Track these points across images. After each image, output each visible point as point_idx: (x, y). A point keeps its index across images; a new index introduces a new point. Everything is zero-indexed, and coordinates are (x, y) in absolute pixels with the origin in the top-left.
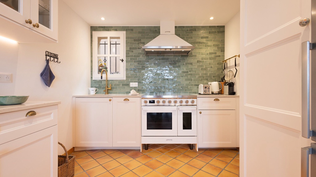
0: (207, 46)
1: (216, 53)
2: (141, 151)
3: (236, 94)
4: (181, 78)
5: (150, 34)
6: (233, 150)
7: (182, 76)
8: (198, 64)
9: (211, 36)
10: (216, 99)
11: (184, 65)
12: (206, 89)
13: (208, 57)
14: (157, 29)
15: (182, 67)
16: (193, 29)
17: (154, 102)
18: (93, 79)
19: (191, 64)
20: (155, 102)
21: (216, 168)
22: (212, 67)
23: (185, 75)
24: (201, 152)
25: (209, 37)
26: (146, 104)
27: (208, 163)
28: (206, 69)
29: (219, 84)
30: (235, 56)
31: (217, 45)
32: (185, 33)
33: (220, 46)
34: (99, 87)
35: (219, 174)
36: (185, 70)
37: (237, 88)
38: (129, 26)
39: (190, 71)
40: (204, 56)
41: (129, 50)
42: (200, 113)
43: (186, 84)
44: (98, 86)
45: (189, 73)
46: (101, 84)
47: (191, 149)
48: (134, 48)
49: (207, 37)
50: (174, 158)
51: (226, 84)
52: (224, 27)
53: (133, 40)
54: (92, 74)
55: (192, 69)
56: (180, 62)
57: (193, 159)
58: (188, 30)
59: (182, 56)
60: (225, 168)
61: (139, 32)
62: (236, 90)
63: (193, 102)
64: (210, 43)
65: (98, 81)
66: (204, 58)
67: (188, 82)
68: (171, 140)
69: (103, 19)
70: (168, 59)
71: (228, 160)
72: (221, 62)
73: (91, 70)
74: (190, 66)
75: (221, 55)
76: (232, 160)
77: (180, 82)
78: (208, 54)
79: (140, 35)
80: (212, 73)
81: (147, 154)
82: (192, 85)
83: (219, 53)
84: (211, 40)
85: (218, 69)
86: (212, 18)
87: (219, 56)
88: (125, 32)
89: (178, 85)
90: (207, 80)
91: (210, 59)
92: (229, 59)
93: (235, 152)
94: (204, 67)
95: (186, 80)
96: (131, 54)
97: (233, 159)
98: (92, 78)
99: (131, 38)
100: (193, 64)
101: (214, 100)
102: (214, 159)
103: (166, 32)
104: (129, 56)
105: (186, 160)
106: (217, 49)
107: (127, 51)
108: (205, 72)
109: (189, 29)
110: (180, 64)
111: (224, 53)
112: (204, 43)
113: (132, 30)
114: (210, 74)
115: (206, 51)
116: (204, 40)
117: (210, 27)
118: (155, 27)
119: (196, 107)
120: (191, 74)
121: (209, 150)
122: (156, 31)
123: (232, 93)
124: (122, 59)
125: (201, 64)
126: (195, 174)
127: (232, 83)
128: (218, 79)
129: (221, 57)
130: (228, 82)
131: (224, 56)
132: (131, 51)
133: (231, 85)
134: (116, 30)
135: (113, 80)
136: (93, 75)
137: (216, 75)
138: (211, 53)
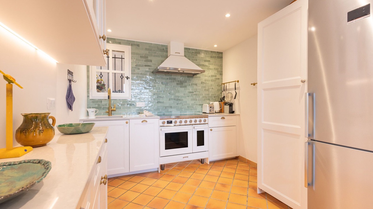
0: (209, 69)
1: (216, 76)
2: (159, 172)
3: (235, 112)
4: (187, 97)
5: (157, 52)
6: (233, 160)
7: (188, 96)
8: (202, 85)
9: (212, 60)
10: (223, 117)
11: (190, 85)
12: (211, 109)
13: (210, 79)
14: (164, 48)
15: (188, 87)
16: (197, 52)
17: (171, 122)
18: (91, 98)
19: (196, 85)
20: (173, 122)
21: (229, 174)
22: (213, 88)
23: (190, 95)
24: (212, 164)
25: (211, 61)
26: (164, 125)
27: (222, 171)
28: (208, 90)
29: (220, 104)
30: (235, 81)
31: (217, 69)
32: (191, 55)
33: (219, 70)
34: (99, 108)
35: (234, 177)
36: (191, 90)
37: (235, 108)
38: (135, 41)
39: (195, 92)
40: (207, 78)
41: (135, 67)
42: (211, 130)
43: (192, 104)
44: (97, 106)
45: (194, 93)
46: (100, 104)
47: (203, 163)
48: (140, 65)
49: (209, 61)
50: (194, 172)
51: (227, 104)
52: (222, 53)
53: (140, 57)
54: (88, 92)
55: (196, 89)
56: (186, 82)
57: (209, 171)
58: (193, 53)
59: (188, 77)
60: (235, 172)
61: (146, 49)
62: (235, 109)
63: (205, 121)
64: (211, 67)
65: (96, 100)
66: (207, 80)
67: (193, 102)
68: (187, 157)
69: (109, 31)
70: (175, 79)
71: (235, 166)
72: (220, 84)
73: (87, 87)
74: (195, 87)
75: (219, 78)
76: (237, 167)
77: (186, 102)
78: (210, 76)
79: (147, 52)
80: (213, 93)
81: (167, 173)
82: (197, 105)
83: (218, 76)
84: (212, 64)
85: (218, 90)
86: (216, 46)
87: (219, 79)
88: (130, 47)
89: (185, 104)
90: (209, 100)
91: (212, 81)
92: (229, 83)
93: (236, 160)
94: (207, 88)
95: (192, 100)
96: (137, 71)
97: (237, 165)
98: (88, 96)
99: (137, 54)
100: (198, 84)
101: (221, 118)
102: (225, 168)
103: (176, 53)
104: (135, 73)
105: (205, 172)
106: (217, 72)
107: (132, 67)
108: (207, 93)
109: (194, 51)
110: (186, 84)
111: (222, 76)
112: (207, 66)
113: (138, 45)
114: (212, 95)
115: (208, 73)
116: (206, 64)
117: (211, 52)
118: (162, 46)
119: (207, 125)
120: (196, 95)
121: (217, 162)
122: (164, 49)
123: (232, 112)
124: (127, 77)
125: (204, 85)
126: (218, 180)
127: (232, 103)
128: (217, 99)
129: (220, 80)
130: (228, 103)
131: (222, 79)
132: (137, 68)
133: (231, 105)
134: (120, 43)
135: (116, 100)
136: (90, 93)
137: (216, 96)
138: (212, 76)
